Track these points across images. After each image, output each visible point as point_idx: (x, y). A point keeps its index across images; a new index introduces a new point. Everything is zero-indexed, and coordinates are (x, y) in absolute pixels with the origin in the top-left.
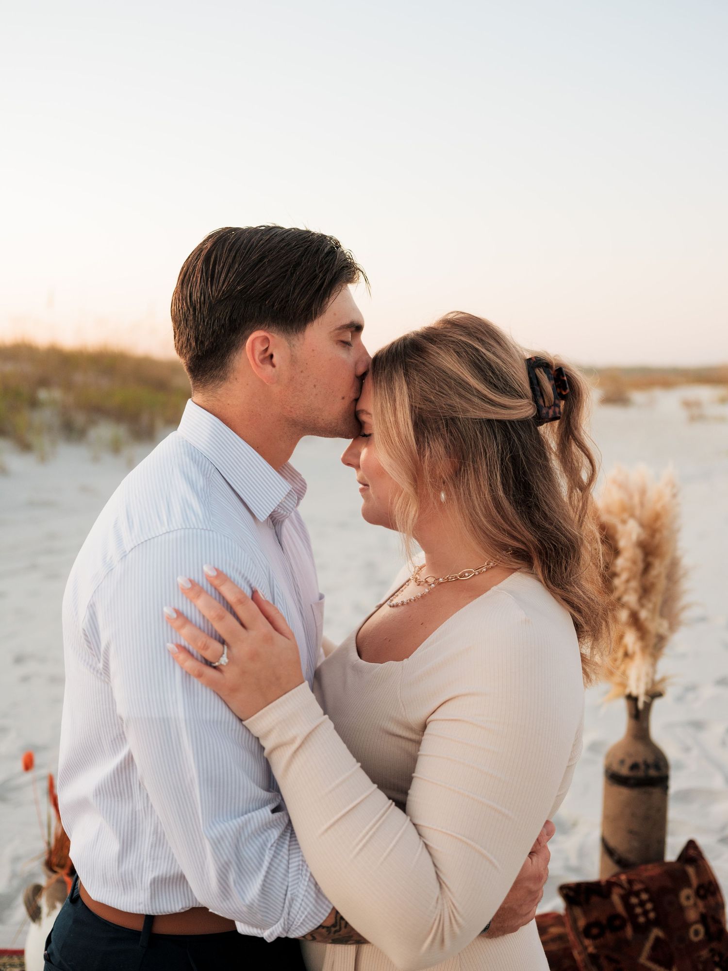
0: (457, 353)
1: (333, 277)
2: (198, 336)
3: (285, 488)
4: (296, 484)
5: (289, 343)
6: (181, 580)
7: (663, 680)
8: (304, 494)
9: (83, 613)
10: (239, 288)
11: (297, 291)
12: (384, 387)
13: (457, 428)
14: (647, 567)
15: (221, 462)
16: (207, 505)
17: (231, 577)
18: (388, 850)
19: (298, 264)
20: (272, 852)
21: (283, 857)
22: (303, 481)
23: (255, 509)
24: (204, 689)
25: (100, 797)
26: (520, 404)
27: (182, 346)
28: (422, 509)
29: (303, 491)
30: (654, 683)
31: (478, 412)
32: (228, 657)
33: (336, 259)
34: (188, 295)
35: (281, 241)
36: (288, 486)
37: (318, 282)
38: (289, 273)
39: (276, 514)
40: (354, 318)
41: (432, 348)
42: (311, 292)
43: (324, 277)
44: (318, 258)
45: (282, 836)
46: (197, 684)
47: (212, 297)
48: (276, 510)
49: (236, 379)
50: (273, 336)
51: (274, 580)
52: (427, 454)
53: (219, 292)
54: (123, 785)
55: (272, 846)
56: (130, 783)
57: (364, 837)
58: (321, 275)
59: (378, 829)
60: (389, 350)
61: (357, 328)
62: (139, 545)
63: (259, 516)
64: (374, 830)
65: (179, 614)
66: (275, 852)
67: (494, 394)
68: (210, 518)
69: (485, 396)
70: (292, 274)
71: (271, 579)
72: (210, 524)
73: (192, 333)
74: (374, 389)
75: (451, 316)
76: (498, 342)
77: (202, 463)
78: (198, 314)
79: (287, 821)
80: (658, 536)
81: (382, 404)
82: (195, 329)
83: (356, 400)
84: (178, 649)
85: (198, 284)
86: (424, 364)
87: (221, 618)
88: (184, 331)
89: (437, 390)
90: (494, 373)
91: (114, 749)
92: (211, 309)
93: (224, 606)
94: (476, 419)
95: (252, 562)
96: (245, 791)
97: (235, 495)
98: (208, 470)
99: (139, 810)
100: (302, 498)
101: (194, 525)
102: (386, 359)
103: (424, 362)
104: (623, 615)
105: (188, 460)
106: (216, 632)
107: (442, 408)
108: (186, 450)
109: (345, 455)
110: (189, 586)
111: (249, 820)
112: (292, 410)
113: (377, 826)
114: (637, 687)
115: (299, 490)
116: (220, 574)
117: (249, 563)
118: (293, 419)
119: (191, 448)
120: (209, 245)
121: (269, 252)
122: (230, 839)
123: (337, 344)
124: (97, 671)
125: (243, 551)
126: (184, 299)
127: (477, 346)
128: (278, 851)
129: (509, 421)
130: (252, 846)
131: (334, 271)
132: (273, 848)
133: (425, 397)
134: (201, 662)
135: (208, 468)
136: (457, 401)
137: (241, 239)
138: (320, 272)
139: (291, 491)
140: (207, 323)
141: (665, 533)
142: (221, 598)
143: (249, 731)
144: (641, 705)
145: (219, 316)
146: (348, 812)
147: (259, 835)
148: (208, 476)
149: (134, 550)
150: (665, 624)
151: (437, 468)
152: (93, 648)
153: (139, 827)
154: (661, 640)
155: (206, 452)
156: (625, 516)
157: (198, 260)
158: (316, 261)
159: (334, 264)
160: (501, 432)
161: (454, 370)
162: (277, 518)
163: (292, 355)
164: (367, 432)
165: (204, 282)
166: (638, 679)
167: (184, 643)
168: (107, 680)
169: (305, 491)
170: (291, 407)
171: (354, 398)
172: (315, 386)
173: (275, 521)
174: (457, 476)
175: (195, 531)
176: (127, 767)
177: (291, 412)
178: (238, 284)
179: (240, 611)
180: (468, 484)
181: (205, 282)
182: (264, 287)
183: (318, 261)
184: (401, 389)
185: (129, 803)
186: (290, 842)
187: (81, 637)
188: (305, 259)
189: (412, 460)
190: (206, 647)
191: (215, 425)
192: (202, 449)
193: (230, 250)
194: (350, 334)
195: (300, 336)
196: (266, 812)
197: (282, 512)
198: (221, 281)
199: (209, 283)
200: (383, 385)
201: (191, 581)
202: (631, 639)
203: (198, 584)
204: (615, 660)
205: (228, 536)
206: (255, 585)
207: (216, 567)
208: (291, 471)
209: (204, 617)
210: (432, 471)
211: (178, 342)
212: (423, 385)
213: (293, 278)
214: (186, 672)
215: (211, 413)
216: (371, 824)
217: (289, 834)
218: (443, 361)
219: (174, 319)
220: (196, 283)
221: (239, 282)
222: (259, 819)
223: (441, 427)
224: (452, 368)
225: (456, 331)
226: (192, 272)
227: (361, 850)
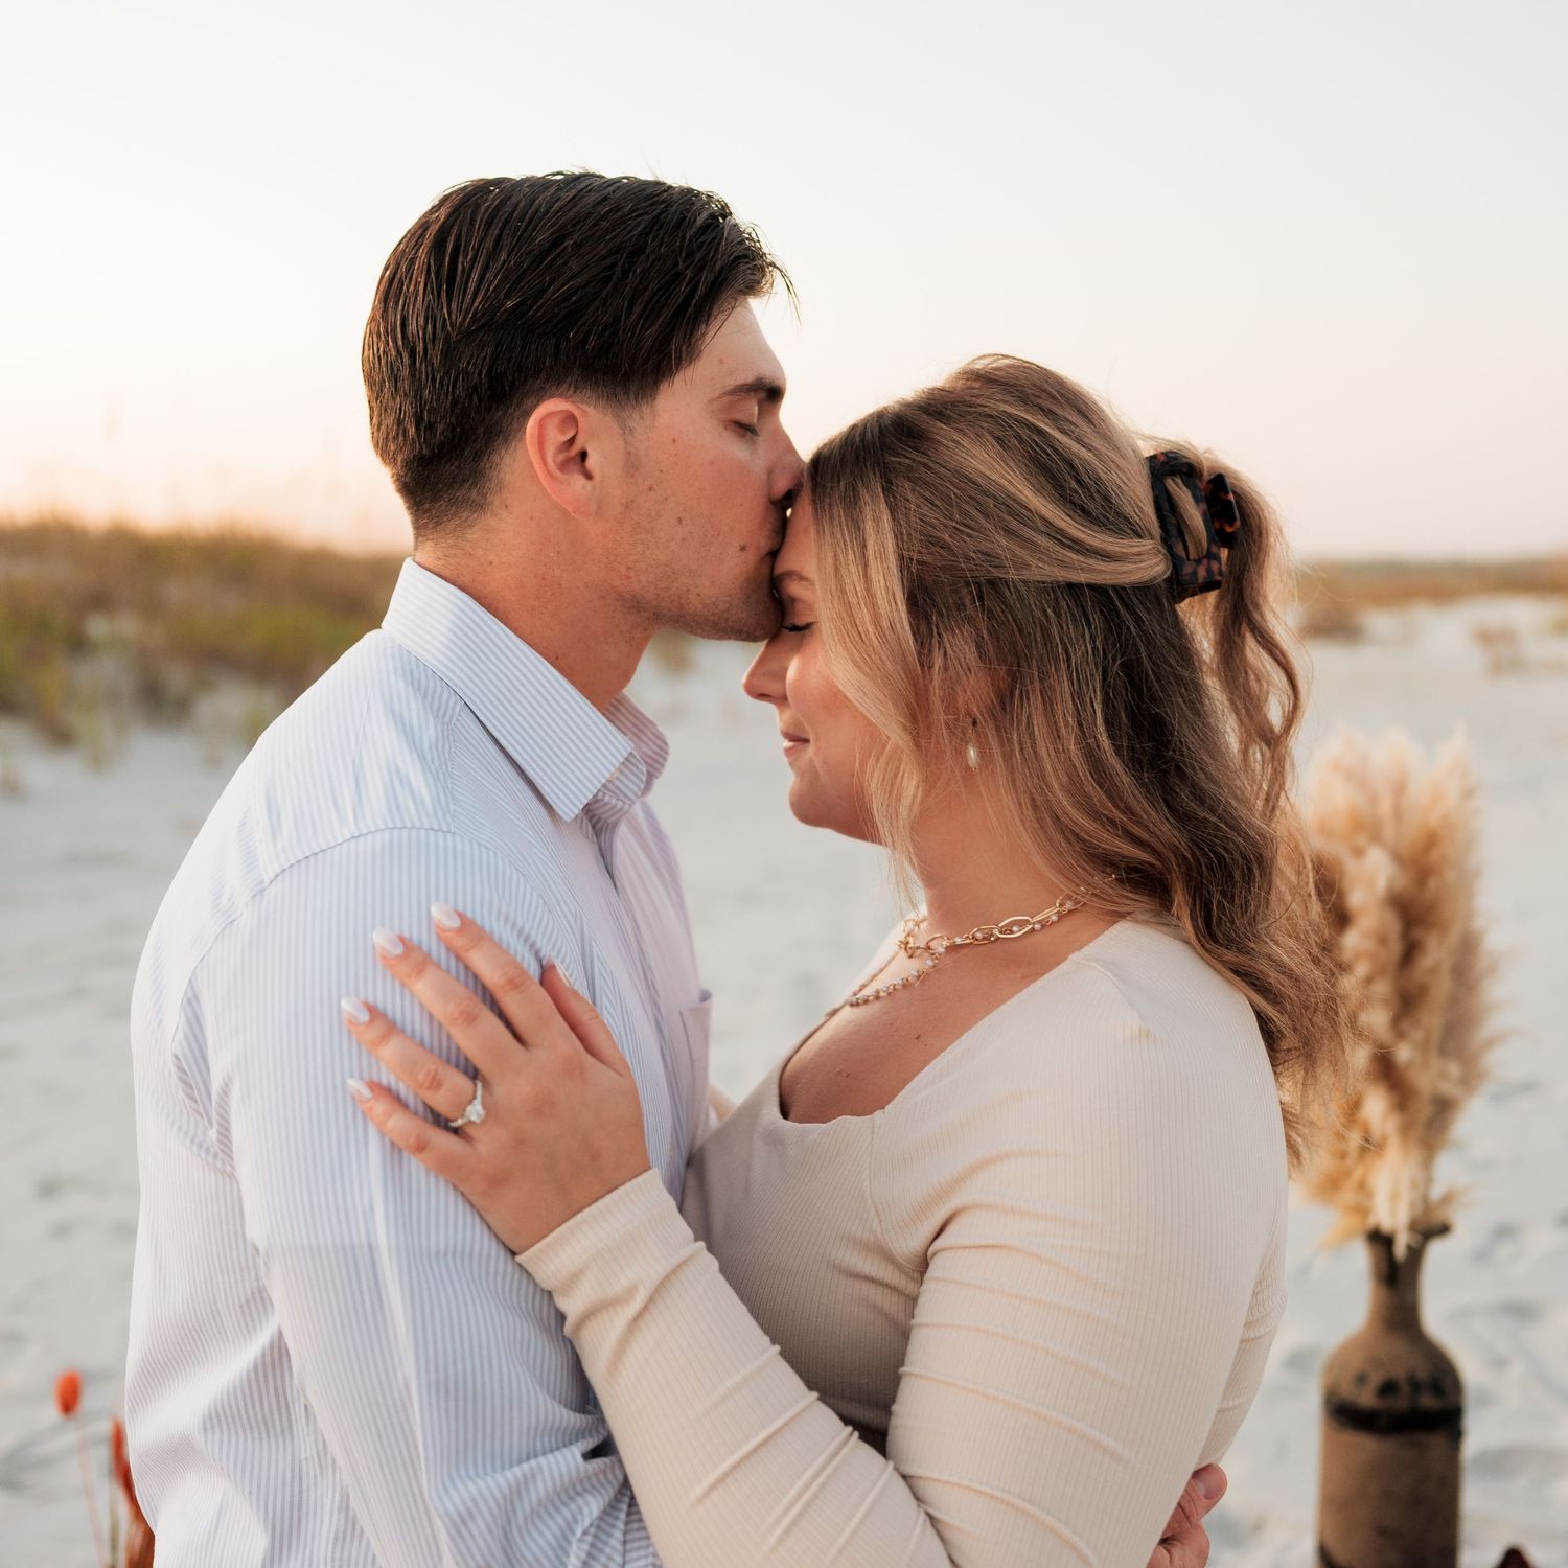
0: (998, 439)
1: (716, 278)
2: (422, 411)
3: (619, 747)
4: (646, 744)
5: (623, 426)
6: (380, 938)
7: (1447, 1199)
8: (663, 766)
9: (174, 1018)
10: (509, 304)
11: (637, 310)
12: (840, 516)
13: (1004, 603)
14: (1410, 952)
15: (476, 690)
16: (442, 778)
17: (492, 933)
18: (848, 1530)
19: (637, 251)
20: (586, 1547)
21: (610, 1558)
22: (659, 737)
23: (552, 795)
24: (432, 1180)
25: (221, 1432)
26: (1136, 550)
27: (387, 436)
28: (929, 783)
29: (660, 760)
30: (1427, 1205)
31: (1046, 567)
32: (484, 1106)
33: (722, 239)
34: (399, 323)
35: (598, 203)
36: (626, 745)
37: (683, 288)
38: (618, 269)
39: (601, 807)
40: (767, 372)
41: (943, 431)
42: (668, 312)
43: (697, 279)
44: (683, 237)
45: (610, 1510)
46: (416, 1167)
47: (452, 328)
48: (600, 795)
49: (507, 506)
50: (585, 412)
51: (594, 944)
52: (938, 661)
53: (467, 313)
54: (270, 1404)
55: (585, 1533)
56: (286, 1399)
57: (793, 1504)
58: (689, 274)
59: (823, 1486)
60: (846, 439)
61: (771, 393)
62: (291, 866)
63: (560, 808)
64: (814, 1487)
65: (375, 1012)
66: (592, 1545)
67: (1081, 528)
68: (448, 807)
69: (1060, 531)
70: (625, 273)
71: (587, 941)
72: (449, 818)
73: (408, 408)
74: (818, 524)
75: (979, 365)
76: (1087, 417)
77: (434, 692)
78: (421, 364)
79: (621, 1478)
80: (1433, 884)
81: (836, 557)
82: (416, 397)
83: (774, 554)
84: (372, 1090)
85: (420, 298)
86: (926, 466)
87: (470, 1019)
88: (391, 403)
89: (957, 522)
90: (1079, 482)
91: (247, 1325)
92: (449, 353)
93: (476, 992)
94: (1043, 583)
95: (541, 901)
96: (525, 1410)
97: (505, 760)
98: (447, 708)
99: (306, 1458)
100: (657, 774)
101: (412, 821)
102: (842, 459)
103: (925, 461)
104: (1359, 1057)
105: (402, 684)
106: (458, 1049)
107: (968, 559)
108: (399, 665)
109: (752, 675)
110: (399, 950)
111: (534, 1476)
112: (632, 573)
113: (821, 1479)
114: (1393, 1212)
115: (651, 759)
116: (467, 925)
117: (534, 905)
118: (633, 596)
119: (409, 662)
120: (443, 214)
121: (575, 224)
122: (489, 1518)
123: (726, 428)
124: (208, 1151)
125: (522, 878)
126: (390, 332)
127: (1041, 425)
128: (600, 1545)
129: (1115, 588)
130: (542, 1534)
131: (719, 264)
132: (589, 1539)
133: (931, 536)
134: (425, 1119)
135: (447, 702)
136: (1001, 544)
137: (513, 198)
138: (687, 268)
139: (631, 754)
140: (441, 383)
141: (1449, 876)
142: (471, 976)
143: (529, 1275)
144: (1400, 1250)
145: (467, 367)
146: (755, 1450)
147: (557, 1509)
148: (447, 718)
149: (280, 877)
150: (1454, 1069)
151: (959, 691)
152: (198, 1099)
153: (308, 1496)
154: (1444, 1108)
155: (443, 669)
156: (1362, 840)
157: (421, 246)
158: (678, 243)
159: (717, 249)
160: (1101, 611)
161: (994, 477)
162: (604, 816)
163: (629, 453)
164: (800, 621)
165: (432, 293)
166: (1394, 1196)
167: (387, 1077)
168: (228, 1168)
169: (665, 760)
170: (629, 568)
171: (767, 549)
172: (680, 521)
173: (597, 822)
174: (1004, 709)
175: (414, 832)
176: (277, 1363)
177: (629, 578)
178: (507, 296)
179: (511, 1003)
180: (1029, 724)
181: (435, 292)
182: (566, 299)
183: (681, 246)
184: (877, 520)
185: (285, 1442)
186: (627, 1523)
187: (170, 1072)
188: (653, 241)
189: (905, 674)
190: (435, 1083)
191: (462, 610)
192: (436, 663)
193: (489, 223)
194: (756, 408)
195: (646, 409)
196: (571, 1459)
197: (614, 801)
198: (470, 291)
199: (444, 299)
200: (836, 516)
201: (402, 940)
202: (1376, 1107)
203: (419, 948)
204: (1343, 1156)
205: (488, 845)
206: (547, 952)
207: (460, 909)
208: (635, 716)
209: (431, 1016)
210: (950, 700)
211: (379, 429)
212: (925, 509)
213: (628, 281)
214: (393, 1144)
215: (454, 584)
216: (808, 1475)
217: (625, 1507)
218: (969, 458)
219: (369, 379)
220: (416, 298)
221: (509, 291)
222: (556, 1474)
223: (967, 600)
224: (987, 473)
225: (993, 393)
226: (407, 273)
227: (787, 1532)
